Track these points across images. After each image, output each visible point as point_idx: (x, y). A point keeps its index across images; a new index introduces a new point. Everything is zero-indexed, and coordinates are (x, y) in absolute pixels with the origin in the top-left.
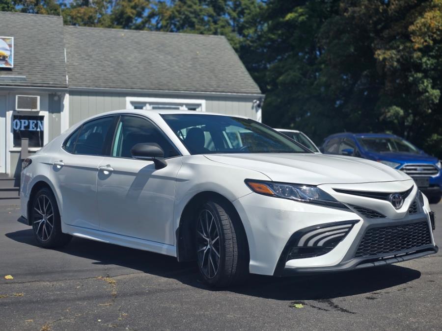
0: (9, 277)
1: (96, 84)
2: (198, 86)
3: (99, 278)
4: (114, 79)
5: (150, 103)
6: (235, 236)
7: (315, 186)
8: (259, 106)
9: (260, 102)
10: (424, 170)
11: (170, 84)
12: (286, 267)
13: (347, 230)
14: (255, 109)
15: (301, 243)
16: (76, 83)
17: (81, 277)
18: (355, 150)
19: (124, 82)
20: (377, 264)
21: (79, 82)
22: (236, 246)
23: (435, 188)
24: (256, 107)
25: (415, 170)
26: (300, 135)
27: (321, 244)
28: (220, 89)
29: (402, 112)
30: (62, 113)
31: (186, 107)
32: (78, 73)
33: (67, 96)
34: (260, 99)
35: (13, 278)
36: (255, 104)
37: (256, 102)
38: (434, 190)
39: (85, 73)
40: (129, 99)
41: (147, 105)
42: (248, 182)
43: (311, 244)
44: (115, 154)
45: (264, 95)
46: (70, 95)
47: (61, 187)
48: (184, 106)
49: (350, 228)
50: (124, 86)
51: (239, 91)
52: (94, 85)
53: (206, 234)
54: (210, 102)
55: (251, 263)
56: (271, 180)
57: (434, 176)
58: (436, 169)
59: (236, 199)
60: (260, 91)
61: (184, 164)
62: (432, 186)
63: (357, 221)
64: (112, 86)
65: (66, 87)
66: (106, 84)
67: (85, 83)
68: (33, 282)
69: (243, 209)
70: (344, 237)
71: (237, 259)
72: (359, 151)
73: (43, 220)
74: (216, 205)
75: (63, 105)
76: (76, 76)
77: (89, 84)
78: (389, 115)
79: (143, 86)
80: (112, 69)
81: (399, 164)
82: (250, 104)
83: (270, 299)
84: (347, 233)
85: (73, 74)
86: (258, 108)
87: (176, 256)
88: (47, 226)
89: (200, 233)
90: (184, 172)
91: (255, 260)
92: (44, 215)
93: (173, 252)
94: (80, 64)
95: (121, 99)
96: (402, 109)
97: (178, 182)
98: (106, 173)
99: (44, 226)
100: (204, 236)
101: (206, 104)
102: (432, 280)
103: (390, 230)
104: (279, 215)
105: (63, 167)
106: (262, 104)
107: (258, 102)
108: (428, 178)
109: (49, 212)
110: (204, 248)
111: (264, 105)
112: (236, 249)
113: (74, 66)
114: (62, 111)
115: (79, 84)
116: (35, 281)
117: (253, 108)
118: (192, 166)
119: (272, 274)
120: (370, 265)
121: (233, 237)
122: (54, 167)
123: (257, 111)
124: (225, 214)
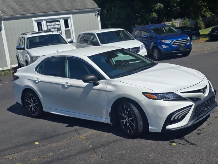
0: (37, 143)
1: (16, 13)
2: (67, 7)
3: (76, 136)
4: (24, 9)
5: (45, 20)
6: (141, 117)
7: (174, 92)
8: (98, 14)
9: (99, 12)
10: (183, 42)
11: (53, 8)
12: (166, 129)
13: (189, 110)
14: (96, 16)
15: (172, 119)
16: (5, 14)
17: (68, 138)
18: (150, 35)
19: (29, 10)
20: (200, 120)
21: (6, 13)
22: (142, 121)
23: (188, 49)
24: (97, 15)
25: (179, 42)
26: (124, 31)
27: (180, 118)
28: (78, 8)
29: (162, 6)
30: (2, 31)
31: (63, 19)
32: (5, 8)
33: (2, 22)
34: (98, 11)
35: (38, 143)
36: (96, 14)
37: (97, 12)
38: (188, 50)
39: (8, 7)
40: (34, 19)
41: (43, 21)
42: (144, 93)
43: (176, 118)
44: (68, 76)
45: (100, 9)
46: (3, 21)
47: (41, 91)
48: (62, 19)
49: (190, 109)
50: (30, 12)
51: (87, 8)
52: (15, 14)
53: (125, 115)
54: (74, 15)
55: (150, 127)
56: (154, 92)
57: (187, 44)
58: (188, 40)
59: (140, 102)
60: (98, 7)
61: (108, 83)
62: (186, 49)
63: (192, 105)
64: (24, 14)
65: (2, 18)
66: (20, 13)
67: (10, 14)
68: (49, 144)
69: (143, 106)
70: (188, 113)
71: (142, 126)
72: (152, 35)
73: (32, 105)
74: (130, 104)
75: (2, 27)
76: (3, 10)
77: (12, 14)
78: (156, 8)
79: (40, 11)
80: (21, 3)
81: (172, 41)
82: (94, 14)
83: (160, 141)
84: (189, 111)
85: (2, 9)
86: (98, 15)
87: (110, 123)
88: (34, 108)
89: (121, 114)
90: (109, 88)
91: (151, 126)
92: (31, 103)
93: (108, 121)
94: (4, 3)
95: (30, 19)
96: (162, 4)
97: (107, 92)
98: (66, 86)
99: (33, 108)
100: (123, 115)
101: (72, 16)
102: (216, 117)
103: (203, 104)
104: (161, 108)
105: (40, 82)
106: (100, 13)
107: (98, 12)
108: (184, 45)
109: (34, 102)
110: (124, 120)
111: (100, 14)
112: (142, 122)
113: (1, 4)
114: (2, 30)
115: (7, 14)
116: (50, 143)
117: (95, 16)
118: (114, 85)
119: (160, 132)
120: (198, 121)
121: (140, 118)
122: (34, 82)
123: (98, 17)
124: (135, 108)
